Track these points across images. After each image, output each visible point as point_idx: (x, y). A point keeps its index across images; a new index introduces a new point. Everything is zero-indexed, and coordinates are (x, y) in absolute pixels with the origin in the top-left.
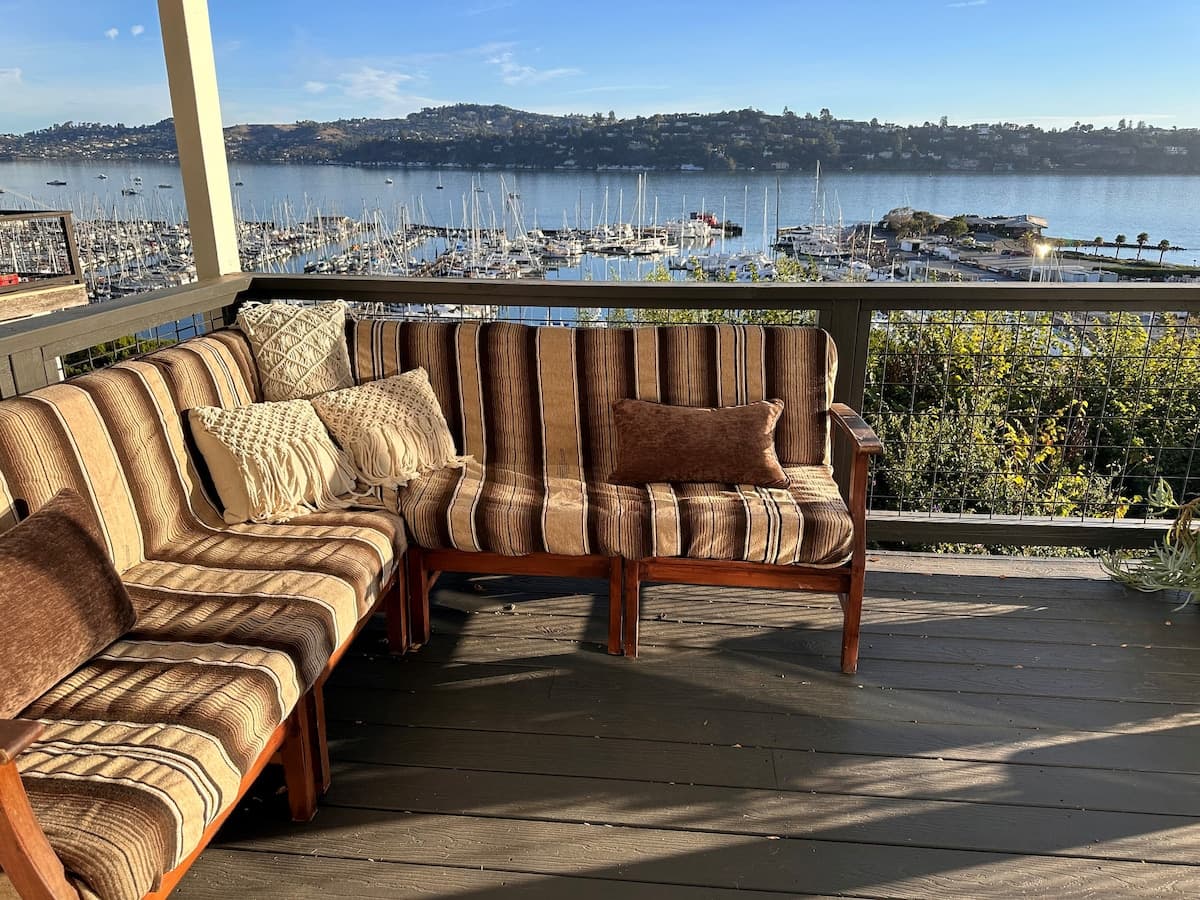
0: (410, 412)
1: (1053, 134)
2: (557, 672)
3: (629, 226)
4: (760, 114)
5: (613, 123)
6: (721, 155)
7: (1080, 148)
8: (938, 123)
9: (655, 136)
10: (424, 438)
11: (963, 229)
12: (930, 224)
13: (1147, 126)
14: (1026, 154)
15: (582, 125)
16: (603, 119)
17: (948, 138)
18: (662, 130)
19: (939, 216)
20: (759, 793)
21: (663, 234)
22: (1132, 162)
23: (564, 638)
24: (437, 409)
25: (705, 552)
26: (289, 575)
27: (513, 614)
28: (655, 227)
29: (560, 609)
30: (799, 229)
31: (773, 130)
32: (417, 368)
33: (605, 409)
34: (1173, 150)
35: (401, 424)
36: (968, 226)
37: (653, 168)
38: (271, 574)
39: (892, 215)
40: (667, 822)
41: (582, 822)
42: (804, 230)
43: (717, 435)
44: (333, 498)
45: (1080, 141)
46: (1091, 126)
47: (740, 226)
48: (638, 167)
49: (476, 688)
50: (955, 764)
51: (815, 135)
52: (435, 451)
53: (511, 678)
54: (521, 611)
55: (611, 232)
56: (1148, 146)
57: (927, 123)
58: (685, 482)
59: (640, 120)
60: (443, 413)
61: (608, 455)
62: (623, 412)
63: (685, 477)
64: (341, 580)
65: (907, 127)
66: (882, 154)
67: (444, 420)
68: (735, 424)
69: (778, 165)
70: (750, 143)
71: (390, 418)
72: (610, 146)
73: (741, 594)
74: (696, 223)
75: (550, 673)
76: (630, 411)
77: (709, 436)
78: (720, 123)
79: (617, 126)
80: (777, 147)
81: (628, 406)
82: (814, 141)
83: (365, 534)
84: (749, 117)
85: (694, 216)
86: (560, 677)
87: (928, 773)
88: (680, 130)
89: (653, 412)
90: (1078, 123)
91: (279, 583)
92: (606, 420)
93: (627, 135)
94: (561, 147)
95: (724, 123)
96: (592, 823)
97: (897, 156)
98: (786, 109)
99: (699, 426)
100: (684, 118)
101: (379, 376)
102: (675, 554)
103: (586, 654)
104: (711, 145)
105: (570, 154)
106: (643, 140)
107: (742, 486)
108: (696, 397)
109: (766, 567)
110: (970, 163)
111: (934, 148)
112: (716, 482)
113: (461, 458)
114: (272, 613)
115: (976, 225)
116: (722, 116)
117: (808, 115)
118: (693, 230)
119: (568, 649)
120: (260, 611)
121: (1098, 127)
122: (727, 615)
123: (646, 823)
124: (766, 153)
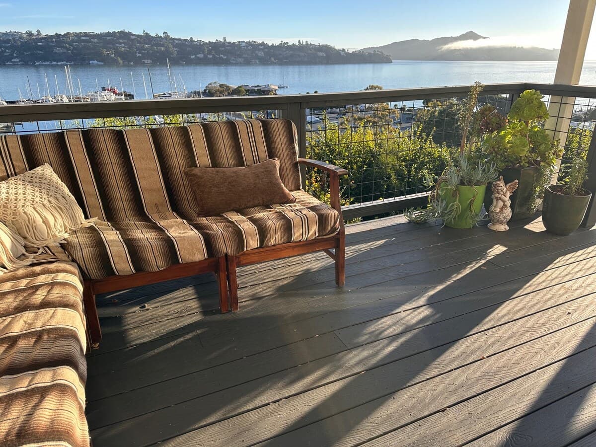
0: (50, 194)
1: (273, 46)
2: (199, 332)
3: (64, 96)
4: (130, 34)
5: (40, 37)
6: (112, 56)
7: (285, 53)
8: (222, 40)
9: (69, 44)
10: (65, 211)
11: (243, 92)
12: (228, 90)
13: (309, 43)
14: (263, 56)
15: (20, 38)
16: (33, 35)
17: (228, 48)
18: (73, 41)
19: (231, 86)
20: (341, 354)
21: (87, 100)
22: (306, 59)
23: (189, 313)
24: (66, 190)
25: (272, 242)
26: (27, 315)
27: (148, 310)
28: (81, 96)
29: (176, 298)
30: (164, 94)
31: (139, 42)
32: (43, 164)
33: (179, 175)
34: (320, 54)
35: (46, 202)
36: (245, 90)
37: (73, 63)
38: (9, 319)
39: (210, 86)
40: (310, 385)
41: (268, 404)
42: (167, 95)
43: (256, 180)
44: (15, 260)
45: (284, 50)
46: (287, 43)
47: (132, 94)
48: (62, 63)
49: (153, 356)
50: (409, 312)
51: (163, 46)
52: (73, 218)
53: (172, 344)
54: (153, 306)
55: (53, 100)
56: (311, 52)
57: (217, 40)
58: (245, 208)
59: (58, 36)
60: (70, 192)
61: (186, 202)
62: (194, 175)
63: (243, 206)
64: (67, 309)
65: (208, 42)
66: (199, 56)
67: (73, 196)
68: (263, 172)
69: (146, 61)
70: (128, 49)
71: (38, 199)
72: (41, 51)
73: (269, 265)
74: (106, 92)
75: (194, 334)
76: (199, 174)
77: (252, 181)
78: (108, 38)
79: (43, 38)
80: (143, 52)
81: (196, 171)
82: (163, 49)
83: (61, 277)
84: (124, 35)
85: (104, 89)
86: (201, 334)
87: (402, 319)
88: (84, 41)
89: (214, 172)
90: (282, 41)
91: (21, 322)
92: (181, 182)
93: (51, 44)
94: (7, 50)
95: (110, 38)
96: (273, 402)
97: (205, 56)
98: (144, 31)
99: (244, 176)
100: (86, 34)
101: (12, 174)
102: (256, 247)
103: (209, 318)
104: (105, 50)
105: (15, 55)
106: (63, 47)
107: (274, 206)
108: (231, 162)
109: (301, 243)
110: (240, 60)
111: (222, 52)
112: (260, 206)
113: (89, 221)
114: (32, 344)
115: (248, 90)
116: (108, 34)
117: (157, 35)
118: (105, 96)
119: (197, 318)
120: (22, 344)
121: (290, 44)
122: (270, 276)
123: (300, 391)
124: (138, 55)
